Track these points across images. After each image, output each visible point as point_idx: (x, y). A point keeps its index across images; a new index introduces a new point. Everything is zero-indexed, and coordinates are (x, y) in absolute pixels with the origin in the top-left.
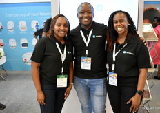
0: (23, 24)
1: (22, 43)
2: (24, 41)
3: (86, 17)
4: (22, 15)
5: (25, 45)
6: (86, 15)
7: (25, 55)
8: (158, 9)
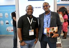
0: (6, 14)
1: (6, 22)
2: (7, 21)
3: (30, 12)
4: (6, 10)
5: (7, 23)
6: (30, 11)
7: (7, 28)
8: (66, 7)
